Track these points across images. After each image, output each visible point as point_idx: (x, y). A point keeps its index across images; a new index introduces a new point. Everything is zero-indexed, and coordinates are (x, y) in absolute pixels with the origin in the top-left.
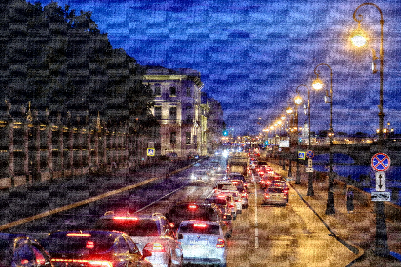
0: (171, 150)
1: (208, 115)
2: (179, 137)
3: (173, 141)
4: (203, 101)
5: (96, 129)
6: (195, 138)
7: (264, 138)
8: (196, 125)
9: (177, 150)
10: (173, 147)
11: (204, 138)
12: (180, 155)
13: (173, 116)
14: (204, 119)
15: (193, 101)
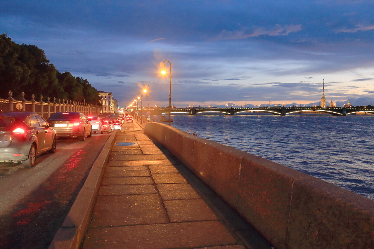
0: (105, 112)
1: (114, 103)
2: (107, 108)
3: (105, 109)
4: (113, 100)
5: (88, 107)
6: (111, 109)
7: (128, 109)
8: (111, 106)
9: (106, 112)
10: (105, 111)
11: (113, 109)
12: (107, 113)
13: (106, 103)
14: (113, 104)
15: (110, 100)
